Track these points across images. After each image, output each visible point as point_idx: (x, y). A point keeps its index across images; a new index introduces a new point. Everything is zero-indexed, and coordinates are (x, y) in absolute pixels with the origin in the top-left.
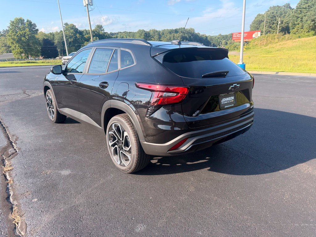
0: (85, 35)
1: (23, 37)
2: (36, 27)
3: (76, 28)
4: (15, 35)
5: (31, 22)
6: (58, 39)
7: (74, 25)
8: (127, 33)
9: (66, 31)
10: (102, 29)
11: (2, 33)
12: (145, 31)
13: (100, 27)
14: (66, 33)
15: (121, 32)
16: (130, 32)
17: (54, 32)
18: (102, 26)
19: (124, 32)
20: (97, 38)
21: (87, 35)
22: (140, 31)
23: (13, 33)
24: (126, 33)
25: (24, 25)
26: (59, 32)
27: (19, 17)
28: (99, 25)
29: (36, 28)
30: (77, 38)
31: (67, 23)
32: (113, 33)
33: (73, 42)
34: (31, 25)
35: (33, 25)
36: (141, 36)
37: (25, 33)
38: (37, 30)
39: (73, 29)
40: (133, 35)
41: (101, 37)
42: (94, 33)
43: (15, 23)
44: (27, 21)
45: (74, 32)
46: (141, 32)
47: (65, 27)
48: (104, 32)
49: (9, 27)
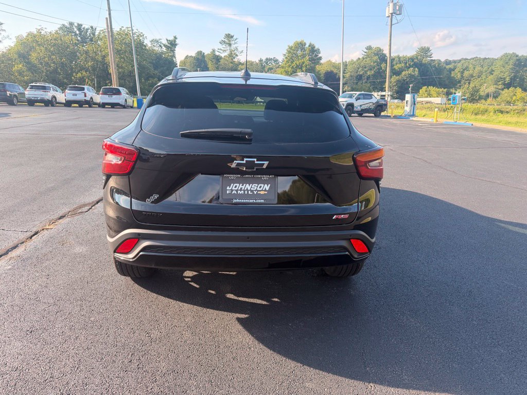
0: (396, 64)
1: (300, 68)
2: (320, 53)
3: (383, 54)
4: (290, 66)
5: (314, 47)
6: (351, 72)
7: (380, 50)
8: (480, 59)
9: (366, 58)
10: (429, 54)
11: (280, 64)
12: (517, 56)
13: (425, 51)
14: (366, 61)
15: (466, 59)
16: (485, 59)
17: (348, 61)
18: (429, 49)
19: (473, 59)
20: (416, 69)
21: (398, 65)
22: (506, 55)
23: (288, 62)
24: (476, 61)
25: (305, 51)
26: (355, 60)
27: (299, 40)
28: (425, 47)
29: (320, 55)
30: (382, 69)
31: (370, 46)
32: (450, 61)
33: (374, 75)
34: (313, 50)
35: (316, 51)
36: (507, 66)
37: (303, 63)
38: (320, 58)
39: (378, 55)
40: (490, 64)
41: (423, 67)
42: (413, 61)
43: (293, 48)
44: (309, 46)
45: (378, 60)
46: (509, 57)
47: (365, 52)
48: (431, 59)
49: (285, 55)
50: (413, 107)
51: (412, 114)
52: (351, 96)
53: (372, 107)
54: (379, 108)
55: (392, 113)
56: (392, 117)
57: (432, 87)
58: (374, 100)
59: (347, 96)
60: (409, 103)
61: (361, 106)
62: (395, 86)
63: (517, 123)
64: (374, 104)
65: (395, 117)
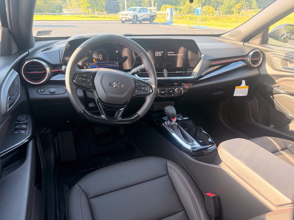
50: (171, 17)
51: (171, 21)
52: (134, 10)
53: (148, 17)
54: (152, 18)
55: (160, 21)
56: (160, 23)
57: (168, 5)
58: (149, 13)
59: (132, 10)
60: (169, 14)
61: (142, 16)
62: (148, 4)
63: (227, 26)
64: (149, 15)
65: (162, 24)
